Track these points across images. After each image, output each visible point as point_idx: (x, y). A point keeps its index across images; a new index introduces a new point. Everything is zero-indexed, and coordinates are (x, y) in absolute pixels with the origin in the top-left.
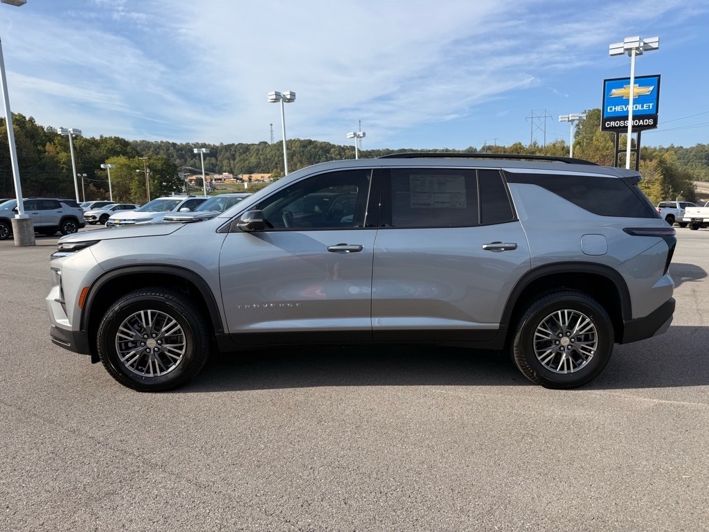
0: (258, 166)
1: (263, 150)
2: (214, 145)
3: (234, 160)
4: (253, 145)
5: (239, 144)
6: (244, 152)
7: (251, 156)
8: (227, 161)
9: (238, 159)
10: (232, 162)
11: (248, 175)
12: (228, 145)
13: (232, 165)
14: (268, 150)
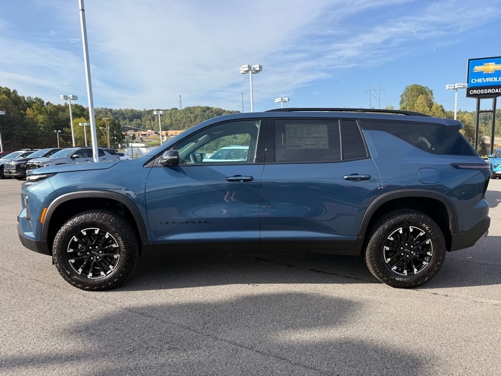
0: (171, 125)
1: (174, 114)
3: (154, 121)
4: (167, 110)
7: (166, 118)
8: (149, 121)
11: (165, 132)
12: (150, 110)
14: (178, 114)
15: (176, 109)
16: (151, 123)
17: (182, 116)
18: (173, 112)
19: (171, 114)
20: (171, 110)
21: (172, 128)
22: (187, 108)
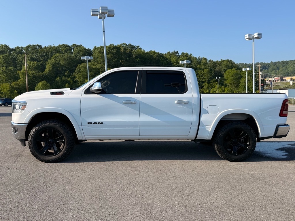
2: (267, 63)
3: (278, 70)
4: (290, 61)
5: (282, 61)
6: (285, 65)
7: (289, 67)
8: (274, 70)
9: (280, 69)
10: (277, 71)
12: (276, 62)
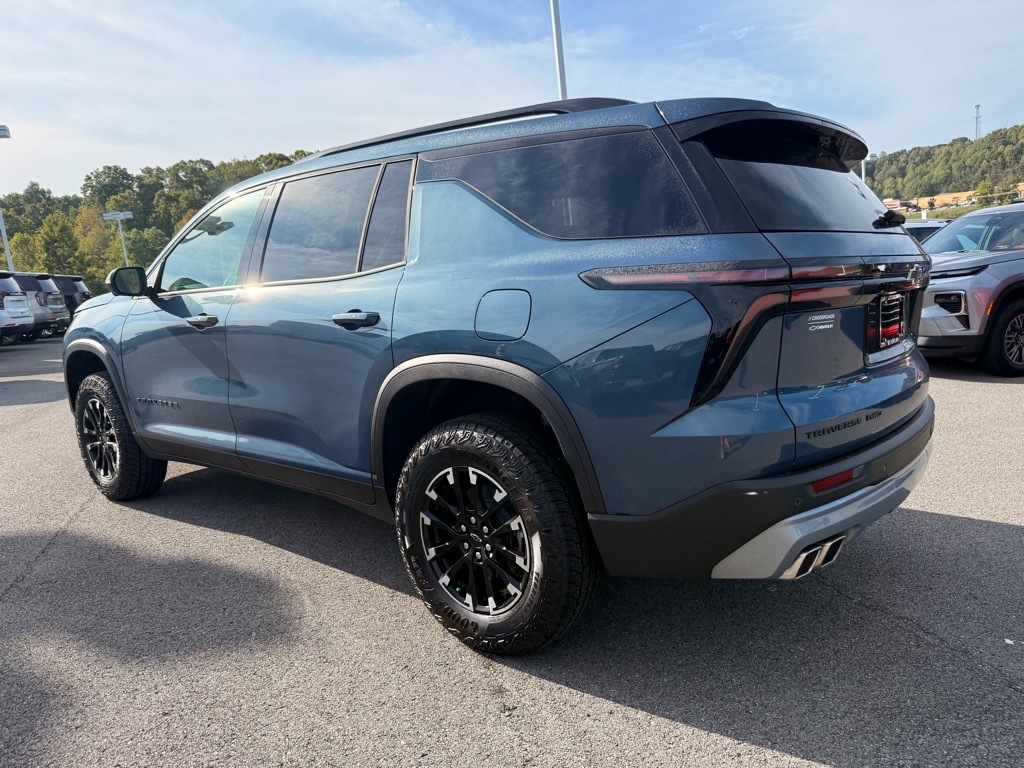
0: (946, 181)
1: (958, 152)
3: (904, 176)
4: (939, 146)
5: (915, 149)
6: (923, 161)
7: (935, 166)
9: (910, 174)
10: (900, 180)
11: (928, 199)
12: (895, 154)
13: (899, 186)
14: (969, 150)
15: (965, 139)
16: (896, 183)
17: (978, 154)
18: (954, 150)
19: (949, 154)
20: (951, 145)
21: (949, 189)
22: (995, 133)
